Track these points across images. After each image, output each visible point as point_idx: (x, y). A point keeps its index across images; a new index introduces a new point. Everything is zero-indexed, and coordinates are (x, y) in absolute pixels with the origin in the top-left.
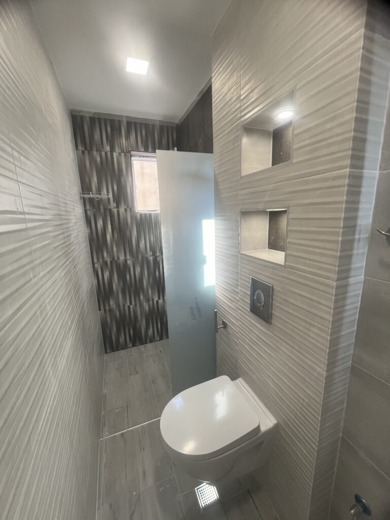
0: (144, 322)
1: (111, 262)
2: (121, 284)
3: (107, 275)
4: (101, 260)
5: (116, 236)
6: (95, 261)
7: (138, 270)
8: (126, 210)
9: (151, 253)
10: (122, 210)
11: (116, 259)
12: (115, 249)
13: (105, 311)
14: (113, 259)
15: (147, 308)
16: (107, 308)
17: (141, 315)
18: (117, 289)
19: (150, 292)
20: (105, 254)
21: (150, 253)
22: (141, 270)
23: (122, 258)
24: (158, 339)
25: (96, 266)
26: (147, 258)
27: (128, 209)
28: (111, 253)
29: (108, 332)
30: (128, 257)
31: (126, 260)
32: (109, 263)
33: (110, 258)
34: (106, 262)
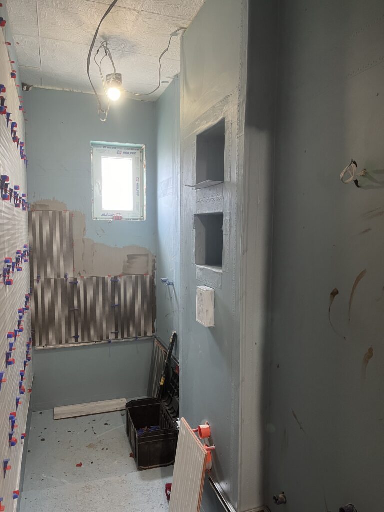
1: (56, 281)
2: (67, 312)
3: (48, 297)
4: (43, 277)
5: (65, 246)
6: (35, 277)
7: (90, 294)
11: (63, 277)
12: (62, 263)
14: (59, 276)
18: (60, 319)
19: (104, 326)
20: (49, 270)
22: (94, 294)
23: (71, 276)
25: (35, 284)
26: (104, 279)
28: (55, 268)
31: (75, 281)
32: (53, 281)
33: (55, 275)
34: (49, 281)
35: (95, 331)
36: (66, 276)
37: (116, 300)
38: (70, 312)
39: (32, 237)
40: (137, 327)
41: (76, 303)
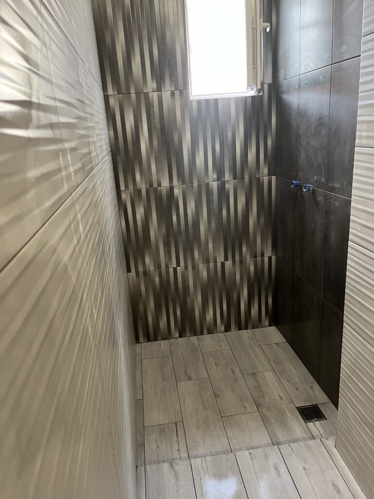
0: (199, 298)
1: (148, 191)
2: (164, 230)
3: (140, 212)
4: (131, 187)
5: (155, 142)
6: (122, 188)
7: (191, 206)
8: (173, 94)
9: (215, 176)
10: (166, 94)
11: (155, 185)
12: (153, 167)
13: (137, 273)
14: (151, 185)
15: (205, 274)
16: (141, 269)
17: (195, 286)
18: (156, 239)
19: (211, 246)
20: (138, 177)
21: (212, 175)
22: (196, 206)
23: (165, 183)
24: (223, 328)
25: (123, 196)
26: (207, 185)
27: (177, 92)
28: (146, 174)
29: (141, 308)
30: (175, 182)
31: (172, 189)
32: (144, 191)
33: (146, 183)
34: (140, 191)
35: (199, 253)
36: (159, 185)
37: (224, 213)
38: (167, 230)
39: (112, 133)
40: (252, 247)
41: (174, 218)
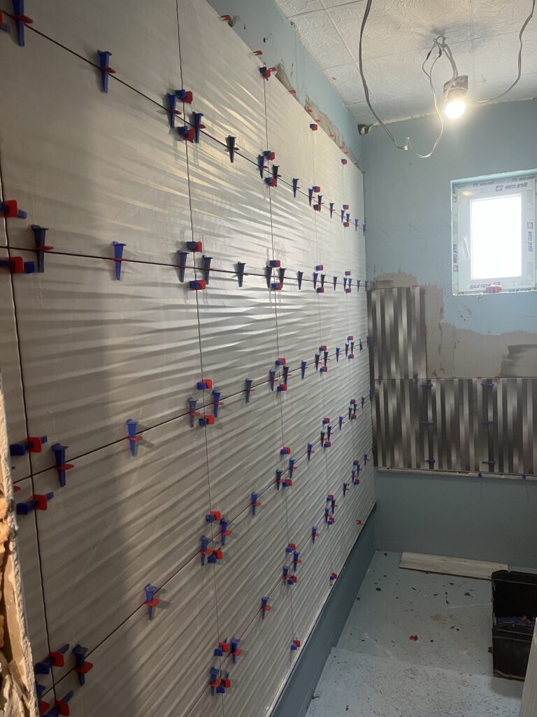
1: (402, 381)
2: (417, 426)
3: (392, 404)
4: (385, 377)
5: (414, 334)
6: (376, 376)
11: (411, 377)
12: (410, 359)
14: (407, 376)
18: (408, 434)
19: (472, 450)
20: (393, 367)
22: (456, 403)
23: (422, 376)
25: (376, 385)
26: (470, 381)
28: (403, 365)
31: (429, 382)
32: (398, 382)
33: (401, 374)
34: (394, 381)
35: (457, 456)
36: (416, 376)
37: (490, 414)
38: (421, 425)
39: (371, 324)
40: (526, 459)
41: (430, 413)
